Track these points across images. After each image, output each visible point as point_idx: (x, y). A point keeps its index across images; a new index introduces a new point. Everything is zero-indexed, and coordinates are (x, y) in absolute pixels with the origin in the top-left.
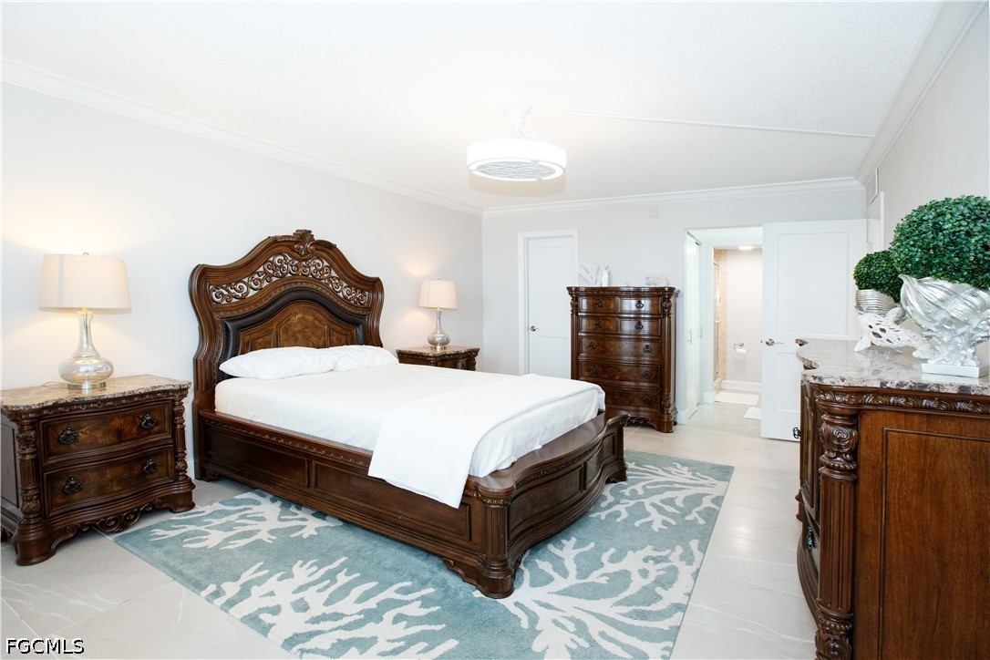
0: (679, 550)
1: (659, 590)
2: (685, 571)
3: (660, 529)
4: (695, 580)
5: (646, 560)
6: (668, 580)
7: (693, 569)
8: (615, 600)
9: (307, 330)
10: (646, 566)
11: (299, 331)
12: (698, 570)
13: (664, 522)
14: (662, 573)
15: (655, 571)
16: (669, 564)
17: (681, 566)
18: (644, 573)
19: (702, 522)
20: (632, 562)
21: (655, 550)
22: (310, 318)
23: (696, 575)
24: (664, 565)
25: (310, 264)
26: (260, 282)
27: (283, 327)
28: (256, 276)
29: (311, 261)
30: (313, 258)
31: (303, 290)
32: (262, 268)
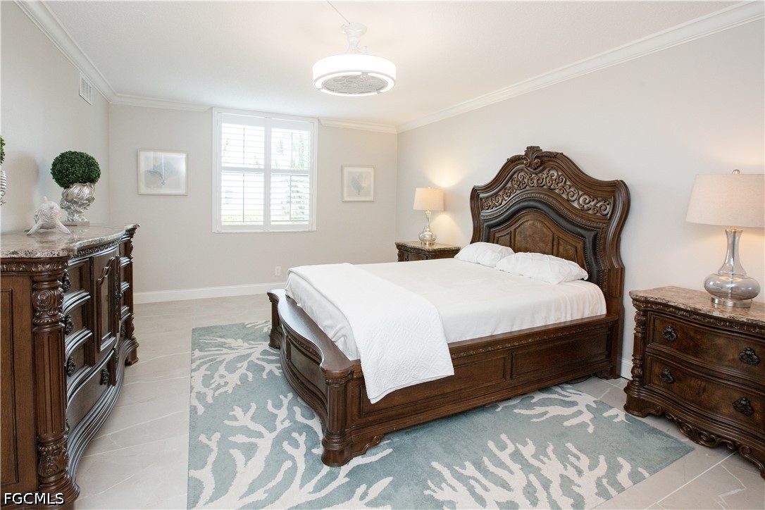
0: (210, 400)
1: (209, 373)
2: (199, 387)
3: (234, 410)
4: (191, 386)
5: (226, 383)
6: (207, 380)
7: (195, 390)
8: (227, 361)
9: (536, 236)
10: (225, 380)
12: (191, 392)
13: (235, 418)
14: (213, 381)
15: (217, 380)
16: (211, 387)
17: (203, 390)
18: (222, 376)
19: (203, 438)
20: (234, 379)
21: (226, 392)
22: (539, 225)
23: (192, 388)
24: (213, 386)
25: (544, 176)
26: (508, 194)
27: (518, 230)
28: (506, 191)
29: (545, 172)
30: (547, 170)
31: (530, 200)
32: (509, 185)
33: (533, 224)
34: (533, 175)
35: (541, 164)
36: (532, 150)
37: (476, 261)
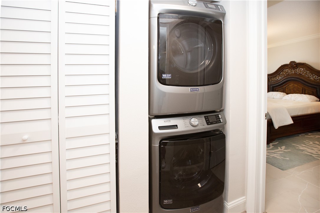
9: (294, 89)
11: (292, 89)
22: (296, 85)
25: (298, 70)
26: (281, 76)
27: (287, 87)
28: (280, 75)
29: (298, 69)
30: (299, 68)
31: (292, 78)
32: (282, 73)
33: (293, 85)
34: (292, 70)
35: (296, 66)
36: (292, 62)
37: (272, 98)
